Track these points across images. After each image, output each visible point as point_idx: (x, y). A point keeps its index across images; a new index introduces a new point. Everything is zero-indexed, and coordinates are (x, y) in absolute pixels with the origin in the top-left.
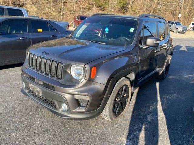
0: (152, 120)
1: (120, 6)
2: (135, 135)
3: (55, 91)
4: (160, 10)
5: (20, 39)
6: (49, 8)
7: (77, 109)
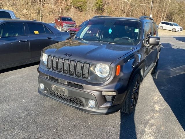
0: (159, 109)
1: (97, 7)
2: (151, 123)
3: (83, 89)
4: (133, 11)
5: (19, 41)
6: (28, 10)
7: (104, 105)
